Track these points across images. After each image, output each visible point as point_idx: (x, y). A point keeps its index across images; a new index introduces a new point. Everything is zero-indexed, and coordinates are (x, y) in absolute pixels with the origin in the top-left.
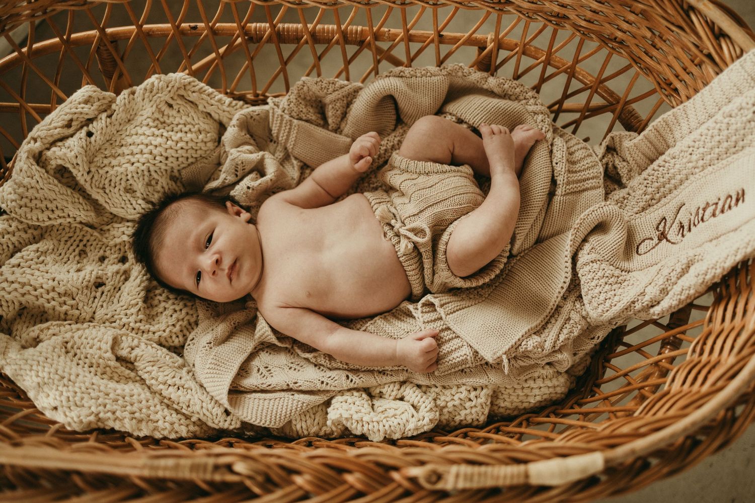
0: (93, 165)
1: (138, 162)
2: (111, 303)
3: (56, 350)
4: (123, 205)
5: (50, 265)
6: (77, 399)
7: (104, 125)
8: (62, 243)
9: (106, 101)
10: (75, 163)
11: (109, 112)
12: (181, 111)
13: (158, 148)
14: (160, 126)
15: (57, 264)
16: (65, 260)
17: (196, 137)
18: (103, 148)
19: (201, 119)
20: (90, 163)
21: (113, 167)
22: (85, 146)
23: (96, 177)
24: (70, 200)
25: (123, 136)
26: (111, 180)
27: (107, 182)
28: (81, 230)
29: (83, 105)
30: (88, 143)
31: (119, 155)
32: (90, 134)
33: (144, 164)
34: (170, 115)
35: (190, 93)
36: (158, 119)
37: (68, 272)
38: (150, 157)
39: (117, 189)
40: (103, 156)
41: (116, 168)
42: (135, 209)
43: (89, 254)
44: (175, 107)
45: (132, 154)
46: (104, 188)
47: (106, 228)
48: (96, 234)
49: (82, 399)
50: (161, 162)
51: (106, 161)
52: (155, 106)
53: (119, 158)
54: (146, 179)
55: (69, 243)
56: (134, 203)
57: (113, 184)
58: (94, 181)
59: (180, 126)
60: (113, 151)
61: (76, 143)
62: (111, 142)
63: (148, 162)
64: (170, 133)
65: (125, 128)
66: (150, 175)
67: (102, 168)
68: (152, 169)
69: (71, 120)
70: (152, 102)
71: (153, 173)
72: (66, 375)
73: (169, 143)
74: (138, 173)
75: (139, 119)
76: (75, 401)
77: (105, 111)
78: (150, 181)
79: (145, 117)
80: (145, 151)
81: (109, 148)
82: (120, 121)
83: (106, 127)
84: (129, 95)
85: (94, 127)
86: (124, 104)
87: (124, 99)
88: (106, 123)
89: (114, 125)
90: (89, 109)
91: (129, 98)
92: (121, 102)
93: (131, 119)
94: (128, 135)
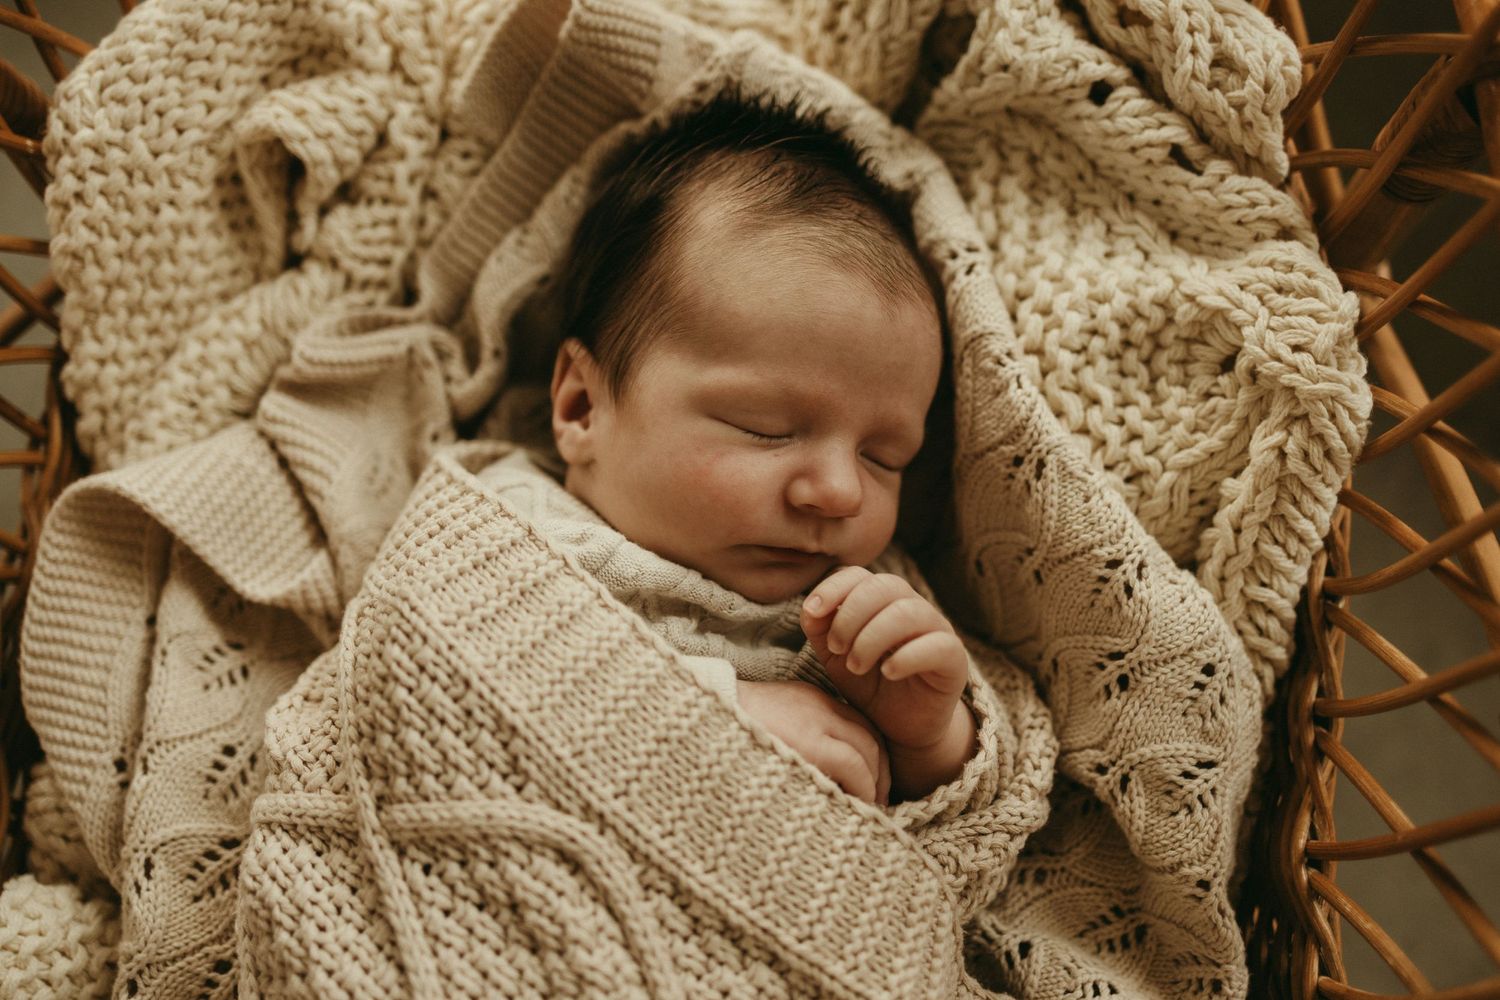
7: (1136, 139)
9: (1236, 134)
11: (1194, 151)
12: (1213, 401)
14: (1139, 328)
18: (1066, 150)
19: (1186, 481)
20: (1009, 112)
22: (1052, 85)
25: (1109, 214)
29: (1208, 51)
30: (1066, 94)
32: (1100, 92)
34: (1193, 368)
35: (1278, 436)
40: (1037, 149)
44: (1224, 380)
49: (122, 101)
60: (1054, 185)
62: (1089, 175)
65: (1138, 215)
69: (1146, 22)
70: (1238, 294)
76: (115, 80)
79: (1181, 272)
81: (1065, 170)
82: (1168, 201)
83: (1133, 150)
84: (1275, 220)
85: (1129, 105)
86: (1229, 207)
87: (1254, 205)
88: (1150, 145)
89: (1147, 178)
90: (1194, 76)
91: (1261, 219)
92: (1239, 193)
93: (1181, 240)
94: (1109, 230)
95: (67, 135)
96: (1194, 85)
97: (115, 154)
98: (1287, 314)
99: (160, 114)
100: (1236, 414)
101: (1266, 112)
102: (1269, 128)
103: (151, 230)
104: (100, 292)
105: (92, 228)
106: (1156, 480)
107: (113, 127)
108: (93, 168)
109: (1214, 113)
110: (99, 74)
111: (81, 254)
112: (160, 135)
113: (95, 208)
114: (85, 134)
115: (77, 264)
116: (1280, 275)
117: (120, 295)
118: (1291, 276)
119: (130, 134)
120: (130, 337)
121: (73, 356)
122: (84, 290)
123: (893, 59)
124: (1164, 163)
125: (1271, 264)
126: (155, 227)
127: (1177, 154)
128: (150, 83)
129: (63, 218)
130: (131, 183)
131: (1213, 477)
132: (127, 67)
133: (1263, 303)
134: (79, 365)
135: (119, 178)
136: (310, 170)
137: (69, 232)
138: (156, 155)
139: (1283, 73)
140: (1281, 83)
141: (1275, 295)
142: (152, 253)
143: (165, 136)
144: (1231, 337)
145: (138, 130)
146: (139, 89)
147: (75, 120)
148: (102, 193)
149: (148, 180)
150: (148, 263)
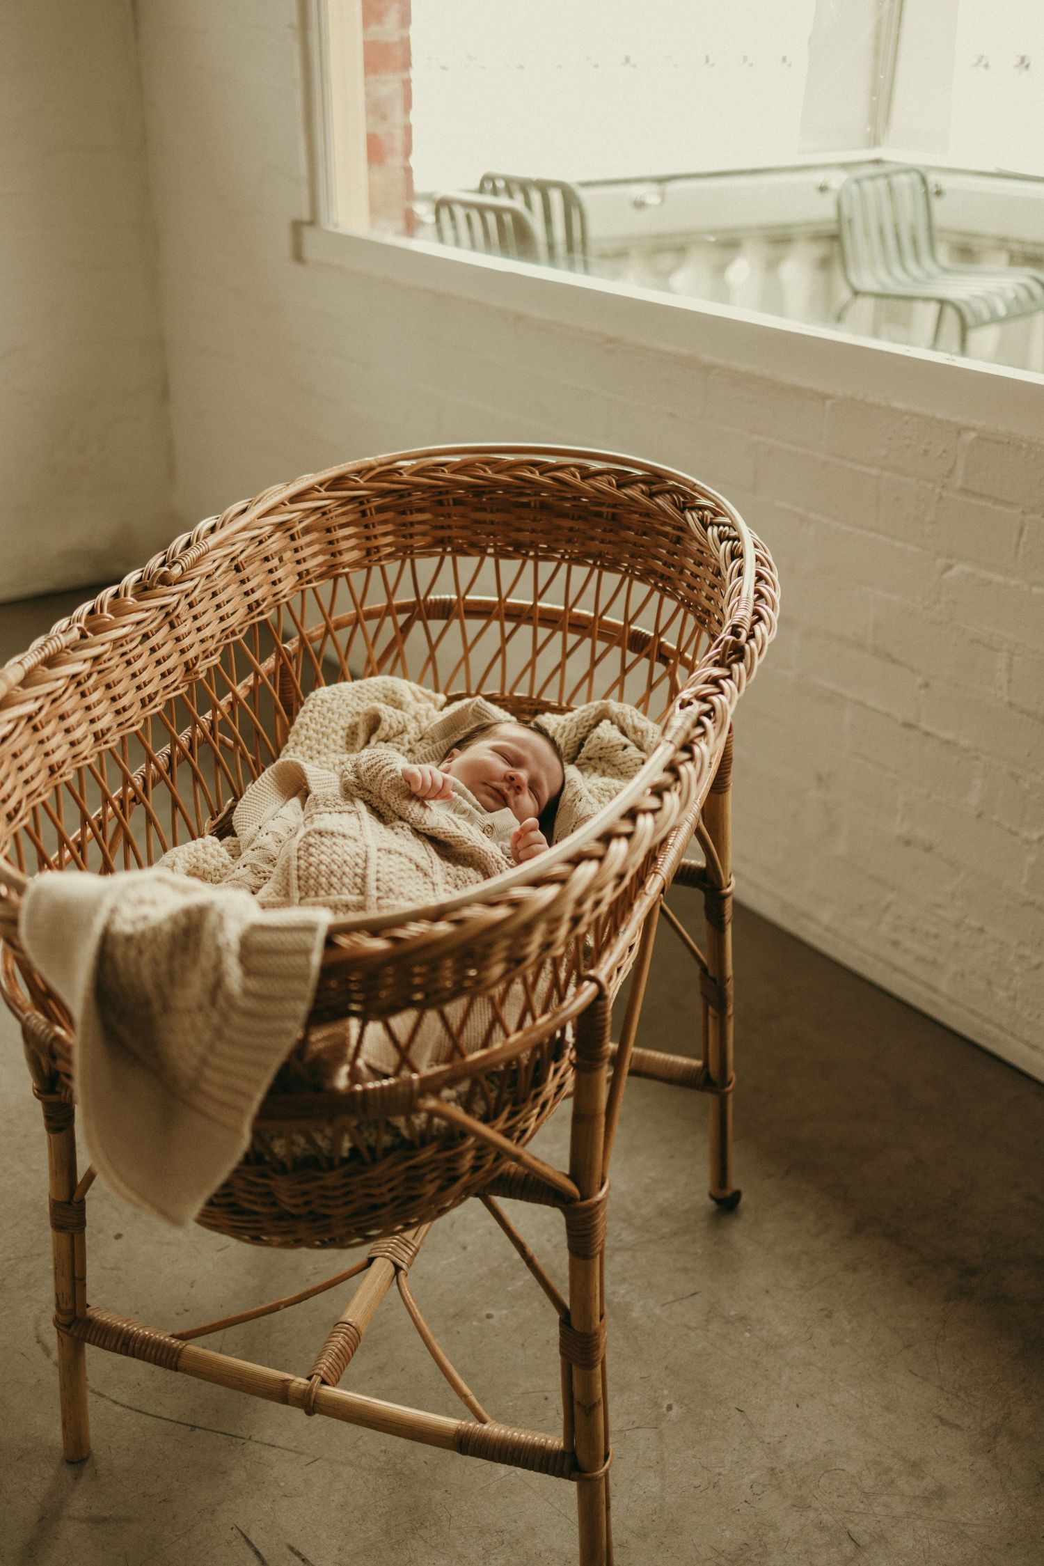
104: (303, 738)
120: (304, 756)
123: (568, 746)
136: (382, 722)
142: (323, 734)
149: (333, 714)
150: (320, 736)
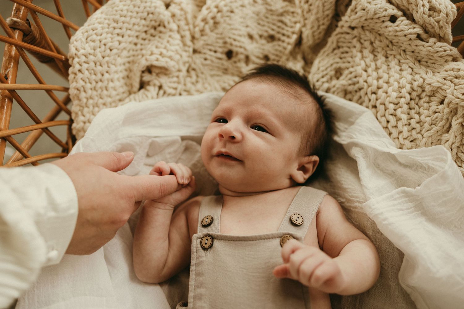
0: (360, 30)
1: (368, 76)
2: (211, 68)
3: (151, 16)
4: (321, 69)
5: (253, 9)
6: (94, 37)
7: (406, 32)
8: (280, 18)
9: (437, 30)
10: (357, 10)
11: (424, 36)
12: (436, 114)
13: (384, 94)
14: (414, 94)
15: (254, 16)
16: (262, 23)
17: (405, 136)
18: (382, 38)
19: (430, 140)
20: (362, 27)
21: (361, 52)
22: (377, 16)
23: (347, 37)
24: (319, 15)
25: (398, 57)
26: (347, 52)
27: (346, 49)
28: (293, 33)
29: (427, 6)
30: (382, 19)
31: (375, 56)
32: (393, 19)
33: (366, 82)
34: (431, 104)
36: (423, 91)
37: (247, 26)
38: (374, 88)
39: (338, 60)
40: (373, 40)
41: (359, 55)
42: (318, 81)
43: (270, 45)
44: (441, 107)
45: (377, 69)
46: (339, 47)
47: (299, 57)
48: (290, 48)
49: (94, 41)
50: (370, 100)
51: (367, 44)
52: (439, 85)
53: (371, 56)
54: (350, 88)
55: (280, 24)
56: (325, 79)
57: (343, 56)
58: (343, 36)
59: (417, 116)
60: (379, 50)
61: (379, 6)
62: (390, 45)
63: (369, 86)
64: (406, 107)
65: (408, 57)
66: (356, 91)
67: (359, 41)
68: (362, 93)
70: (443, 81)
71: (358, 94)
72: (120, 25)
73: (392, 106)
74: (356, 77)
75: (421, 70)
76: (91, 35)
77: (426, 32)
78: (350, 92)
79: (424, 76)
80: (381, 81)
81: (382, 45)
82: (417, 51)
83: (405, 36)
84: (452, 55)
85: (403, 22)
86: (437, 52)
87: (445, 51)
88: (410, 34)
89: (410, 45)
90: (424, 13)
91: (447, 55)
92: (441, 47)
93: (422, 63)
94: (399, 62)
95: (76, 52)
96: (424, 15)
97: (91, 57)
98: (460, 84)
99: (105, 45)
100: (444, 118)
101: (447, 23)
102: (448, 27)
103: (101, 81)
104: (85, 100)
105: (83, 81)
106: (421, 141)
107: (91, 49)
108: (84, 62)
109: (430, 24)
110: (86, 34)
111: (79, 89)
112: (105, 51)
113: (85, 74)
114: (82, 51)
115: (78, 92)
116: (456, 73)
117: (91, 101)
118: (459, 72)
119: (96, 51)
121: (75, 121)
122: (79, 100)
124: (415, 39)
125: (453, 70)
126: (102, 80)
127: (419, 37)
128: (102, 36)
129: (74, 78)
130: (96, 66)
131: (438, 138)
132: (95, 32)
133: (452, 82)
134: (78, 124)
135: (92, 64)
137: (77, 82)
138: (103, 57)
139: (451, 11)
140: (451, 14)
141: (455, 79)
142: (101, 88)
143: (106, 51)
144: (443, 93)
145: (98, 50)
146: (99, 38)
147: (79, 47)
148: (87, 69)
149: (101, 65)
150: (99, 91)
